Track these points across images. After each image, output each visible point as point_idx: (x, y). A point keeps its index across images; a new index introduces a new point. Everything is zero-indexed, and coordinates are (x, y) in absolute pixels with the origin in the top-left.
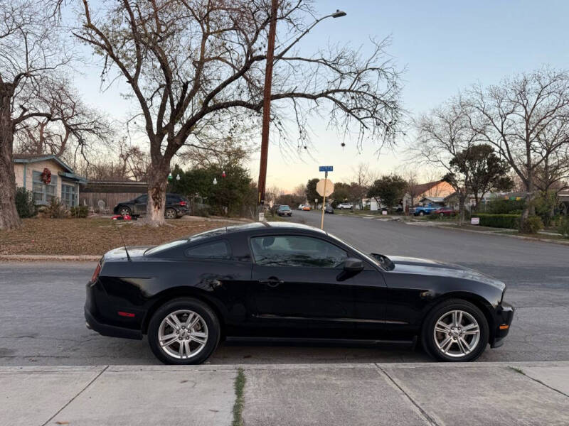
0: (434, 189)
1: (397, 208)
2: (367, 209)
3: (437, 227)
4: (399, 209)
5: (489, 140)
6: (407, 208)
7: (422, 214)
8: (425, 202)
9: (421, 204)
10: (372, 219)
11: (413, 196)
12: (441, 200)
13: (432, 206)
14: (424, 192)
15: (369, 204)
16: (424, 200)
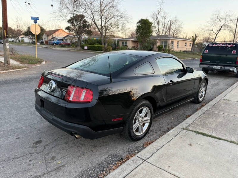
0: (57, 33)
1: (41, 41)
2: (23, 42)
3: (69, 51)
4: (42, 42)
5: (87, 13)
6: (46, 41)
7: (55, 44)
8: (54, 39)
9: (52, 40)
10: (32, 47)
11: (48, 36)
12: (62, 38)
13: (59, 41)
14: (52, 34)
15: (23, 39)
16: (53, 38)
